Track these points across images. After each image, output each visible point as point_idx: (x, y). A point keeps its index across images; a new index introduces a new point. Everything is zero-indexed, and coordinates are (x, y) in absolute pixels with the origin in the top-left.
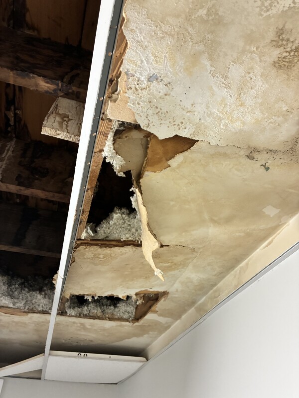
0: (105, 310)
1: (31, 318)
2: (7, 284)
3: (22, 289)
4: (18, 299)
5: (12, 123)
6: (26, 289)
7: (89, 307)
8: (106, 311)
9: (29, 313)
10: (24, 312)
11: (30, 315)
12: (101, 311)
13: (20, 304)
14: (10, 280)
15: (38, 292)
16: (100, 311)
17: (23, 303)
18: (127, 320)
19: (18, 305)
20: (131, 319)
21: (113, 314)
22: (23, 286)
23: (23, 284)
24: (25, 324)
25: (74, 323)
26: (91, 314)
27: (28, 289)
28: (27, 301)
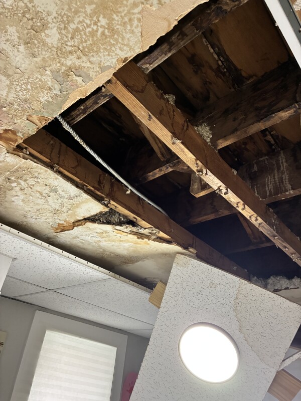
5: (273, 142)
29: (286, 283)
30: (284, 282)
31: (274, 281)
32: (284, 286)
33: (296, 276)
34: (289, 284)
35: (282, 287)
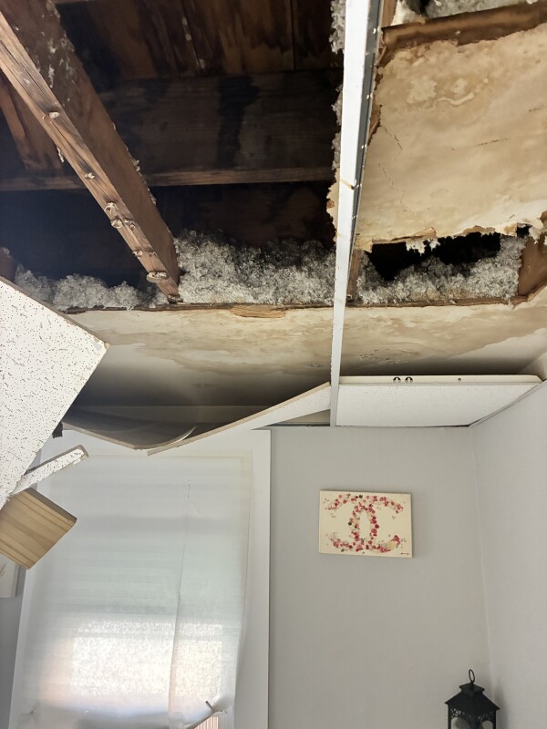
0: (443, 286)
1: (292, 320)
2: (233, 260)
3: (262, 268)
4: (260, 286)
6: (271, 267)
7: (407, 284)
8: (447, 286)
9: (287, 309)
10: (277, 309)
11: (290, 313)
12: (434, 288)
13: (267, 296)
14: (236, 252)
15: (294, 268)
16: (432, 287)
17: (271, 293)
18: (499, 300)
19: (262, 298)
20: (507, 296)
21: (463, 291)
22: (262, 260)
23: (261, 256)
24: (285, 333)
25: (379, 320)
26: (414, 297)
27: (274, 265)
28: (277, 289)
29: (99, 296)
30: (94, 292)
31: (72, 288)
32: (94, 301)
33: (125, 282)
34: (105, 297)
35: (90, 303)
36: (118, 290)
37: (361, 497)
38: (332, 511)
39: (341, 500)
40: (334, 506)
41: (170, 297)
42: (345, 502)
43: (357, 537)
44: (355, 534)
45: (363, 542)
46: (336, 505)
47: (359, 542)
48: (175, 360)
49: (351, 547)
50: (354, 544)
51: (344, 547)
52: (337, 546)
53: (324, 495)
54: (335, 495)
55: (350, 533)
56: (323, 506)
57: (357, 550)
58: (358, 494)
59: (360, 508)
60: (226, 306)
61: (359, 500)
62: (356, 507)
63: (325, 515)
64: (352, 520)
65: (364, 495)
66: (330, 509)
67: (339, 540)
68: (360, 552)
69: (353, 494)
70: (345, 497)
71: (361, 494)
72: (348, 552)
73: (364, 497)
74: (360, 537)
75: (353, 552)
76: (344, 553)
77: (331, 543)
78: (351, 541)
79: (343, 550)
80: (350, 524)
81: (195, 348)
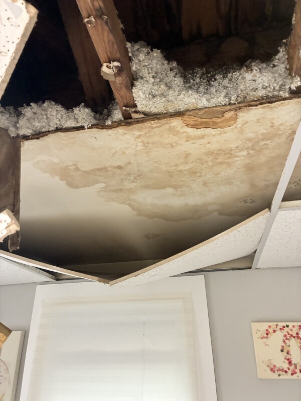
1: (241, 130)
6: (218, 77)
30: (55, 114)
31: (35, 113)
32: (54, 124)
33: (83, 104)
34: (64, 116)
35: (51, 124)
36: (76, 110)
37: (287, 326)
38: (265, 340)
39: (271, 330)
40: (266, 336)
41: (124, 108)
42: (274, 331)
43: (290, 363)
44: (288, 359)
45: (296, 367)
46: (267, 334)
47: (293, 367)
48: (129, 205)
49: (286, 372)
50: (289, 369)
51: (280, 372)
52: (274, 372)
53: (255, 326)
54: (265, 326)
55: (284, 360)
56: (256, 336)
57: (292, 374)
58: (285, 324)
59: (288, 337)
60: (178, 114)
61: (286, 329)
62: (285, 336)
63: (258, 344)
64: (283, 347)
65: (290, 324)
66: (262, 338)
67: (275, 366)
68: (295, 376)
69: (281, 325)
70: (273, 327)
71: (288, 324)
72: (284, 377)
73: (290, 326)
74: (293, 362)
75: (288, 376)
76: (281, 377)
77: (268, 370)
78: (285, 366)
79: (279, 375)
80: (282, 351)
81: (147, 187)
